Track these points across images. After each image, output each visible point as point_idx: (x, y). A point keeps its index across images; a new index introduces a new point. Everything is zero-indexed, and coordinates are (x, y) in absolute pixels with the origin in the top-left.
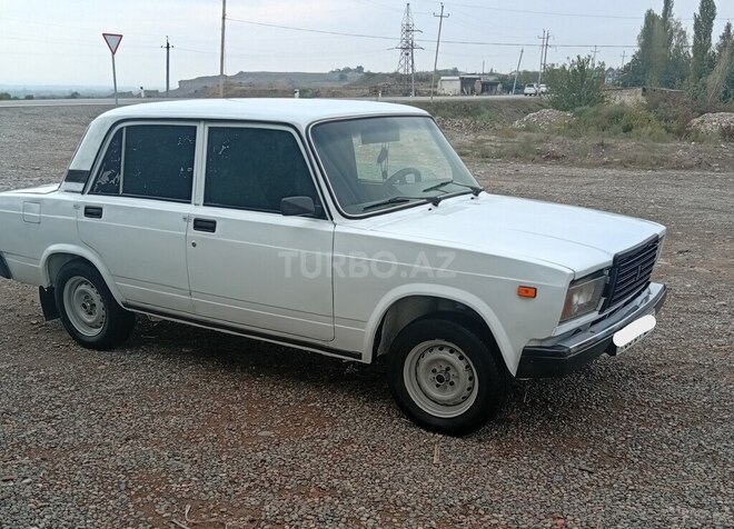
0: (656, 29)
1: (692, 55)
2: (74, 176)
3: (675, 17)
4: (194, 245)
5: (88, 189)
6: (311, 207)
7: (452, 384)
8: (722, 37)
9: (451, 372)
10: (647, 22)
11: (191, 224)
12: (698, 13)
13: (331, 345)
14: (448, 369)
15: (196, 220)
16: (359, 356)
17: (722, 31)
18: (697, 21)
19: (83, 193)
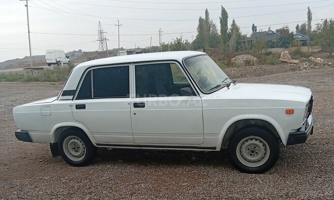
0: (204, 25)
1: (220, 34)
2: (66, 93)
3: (210, 19)
4: (135, 114)
5: (75, 98)
6: (190, 91)
7: (257, 153)
8: (232, 26)
9: (257, 148)
10: (200, 22)
11: (133, 106)
12: (221, 16)
13: (202, 146)
14: (255, 147)
15: (134, 104)
16: (215, 148)
17: (232, 23)
18: (221, 20)
19: (73, 100)
